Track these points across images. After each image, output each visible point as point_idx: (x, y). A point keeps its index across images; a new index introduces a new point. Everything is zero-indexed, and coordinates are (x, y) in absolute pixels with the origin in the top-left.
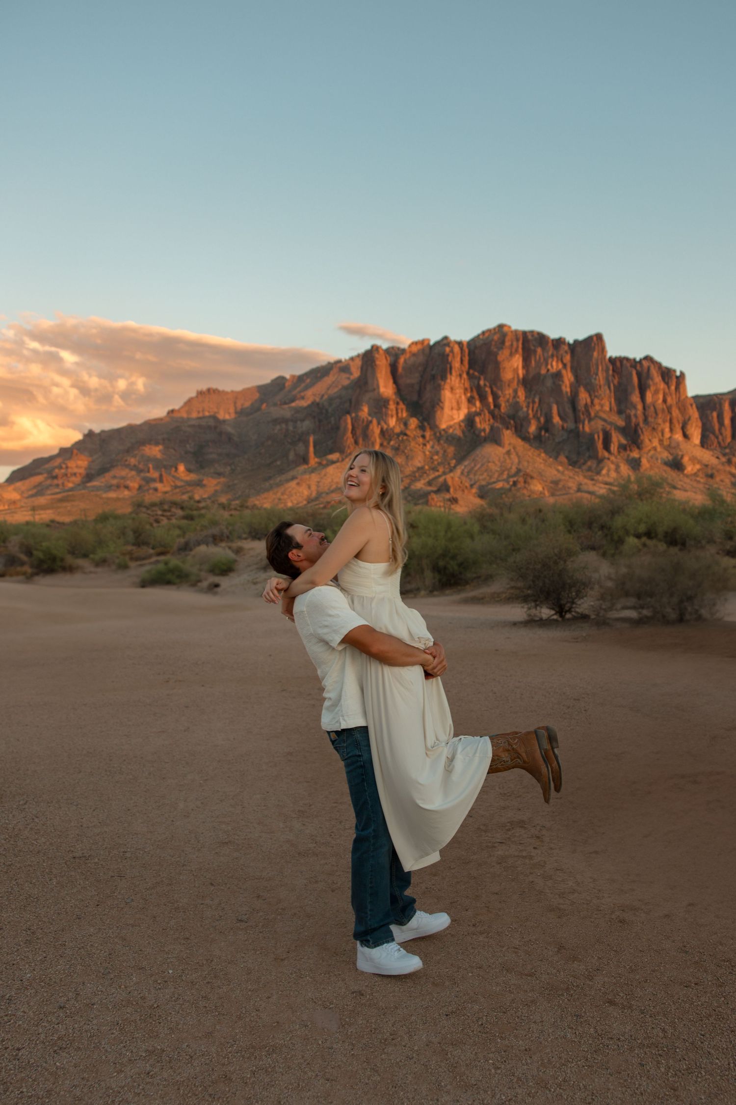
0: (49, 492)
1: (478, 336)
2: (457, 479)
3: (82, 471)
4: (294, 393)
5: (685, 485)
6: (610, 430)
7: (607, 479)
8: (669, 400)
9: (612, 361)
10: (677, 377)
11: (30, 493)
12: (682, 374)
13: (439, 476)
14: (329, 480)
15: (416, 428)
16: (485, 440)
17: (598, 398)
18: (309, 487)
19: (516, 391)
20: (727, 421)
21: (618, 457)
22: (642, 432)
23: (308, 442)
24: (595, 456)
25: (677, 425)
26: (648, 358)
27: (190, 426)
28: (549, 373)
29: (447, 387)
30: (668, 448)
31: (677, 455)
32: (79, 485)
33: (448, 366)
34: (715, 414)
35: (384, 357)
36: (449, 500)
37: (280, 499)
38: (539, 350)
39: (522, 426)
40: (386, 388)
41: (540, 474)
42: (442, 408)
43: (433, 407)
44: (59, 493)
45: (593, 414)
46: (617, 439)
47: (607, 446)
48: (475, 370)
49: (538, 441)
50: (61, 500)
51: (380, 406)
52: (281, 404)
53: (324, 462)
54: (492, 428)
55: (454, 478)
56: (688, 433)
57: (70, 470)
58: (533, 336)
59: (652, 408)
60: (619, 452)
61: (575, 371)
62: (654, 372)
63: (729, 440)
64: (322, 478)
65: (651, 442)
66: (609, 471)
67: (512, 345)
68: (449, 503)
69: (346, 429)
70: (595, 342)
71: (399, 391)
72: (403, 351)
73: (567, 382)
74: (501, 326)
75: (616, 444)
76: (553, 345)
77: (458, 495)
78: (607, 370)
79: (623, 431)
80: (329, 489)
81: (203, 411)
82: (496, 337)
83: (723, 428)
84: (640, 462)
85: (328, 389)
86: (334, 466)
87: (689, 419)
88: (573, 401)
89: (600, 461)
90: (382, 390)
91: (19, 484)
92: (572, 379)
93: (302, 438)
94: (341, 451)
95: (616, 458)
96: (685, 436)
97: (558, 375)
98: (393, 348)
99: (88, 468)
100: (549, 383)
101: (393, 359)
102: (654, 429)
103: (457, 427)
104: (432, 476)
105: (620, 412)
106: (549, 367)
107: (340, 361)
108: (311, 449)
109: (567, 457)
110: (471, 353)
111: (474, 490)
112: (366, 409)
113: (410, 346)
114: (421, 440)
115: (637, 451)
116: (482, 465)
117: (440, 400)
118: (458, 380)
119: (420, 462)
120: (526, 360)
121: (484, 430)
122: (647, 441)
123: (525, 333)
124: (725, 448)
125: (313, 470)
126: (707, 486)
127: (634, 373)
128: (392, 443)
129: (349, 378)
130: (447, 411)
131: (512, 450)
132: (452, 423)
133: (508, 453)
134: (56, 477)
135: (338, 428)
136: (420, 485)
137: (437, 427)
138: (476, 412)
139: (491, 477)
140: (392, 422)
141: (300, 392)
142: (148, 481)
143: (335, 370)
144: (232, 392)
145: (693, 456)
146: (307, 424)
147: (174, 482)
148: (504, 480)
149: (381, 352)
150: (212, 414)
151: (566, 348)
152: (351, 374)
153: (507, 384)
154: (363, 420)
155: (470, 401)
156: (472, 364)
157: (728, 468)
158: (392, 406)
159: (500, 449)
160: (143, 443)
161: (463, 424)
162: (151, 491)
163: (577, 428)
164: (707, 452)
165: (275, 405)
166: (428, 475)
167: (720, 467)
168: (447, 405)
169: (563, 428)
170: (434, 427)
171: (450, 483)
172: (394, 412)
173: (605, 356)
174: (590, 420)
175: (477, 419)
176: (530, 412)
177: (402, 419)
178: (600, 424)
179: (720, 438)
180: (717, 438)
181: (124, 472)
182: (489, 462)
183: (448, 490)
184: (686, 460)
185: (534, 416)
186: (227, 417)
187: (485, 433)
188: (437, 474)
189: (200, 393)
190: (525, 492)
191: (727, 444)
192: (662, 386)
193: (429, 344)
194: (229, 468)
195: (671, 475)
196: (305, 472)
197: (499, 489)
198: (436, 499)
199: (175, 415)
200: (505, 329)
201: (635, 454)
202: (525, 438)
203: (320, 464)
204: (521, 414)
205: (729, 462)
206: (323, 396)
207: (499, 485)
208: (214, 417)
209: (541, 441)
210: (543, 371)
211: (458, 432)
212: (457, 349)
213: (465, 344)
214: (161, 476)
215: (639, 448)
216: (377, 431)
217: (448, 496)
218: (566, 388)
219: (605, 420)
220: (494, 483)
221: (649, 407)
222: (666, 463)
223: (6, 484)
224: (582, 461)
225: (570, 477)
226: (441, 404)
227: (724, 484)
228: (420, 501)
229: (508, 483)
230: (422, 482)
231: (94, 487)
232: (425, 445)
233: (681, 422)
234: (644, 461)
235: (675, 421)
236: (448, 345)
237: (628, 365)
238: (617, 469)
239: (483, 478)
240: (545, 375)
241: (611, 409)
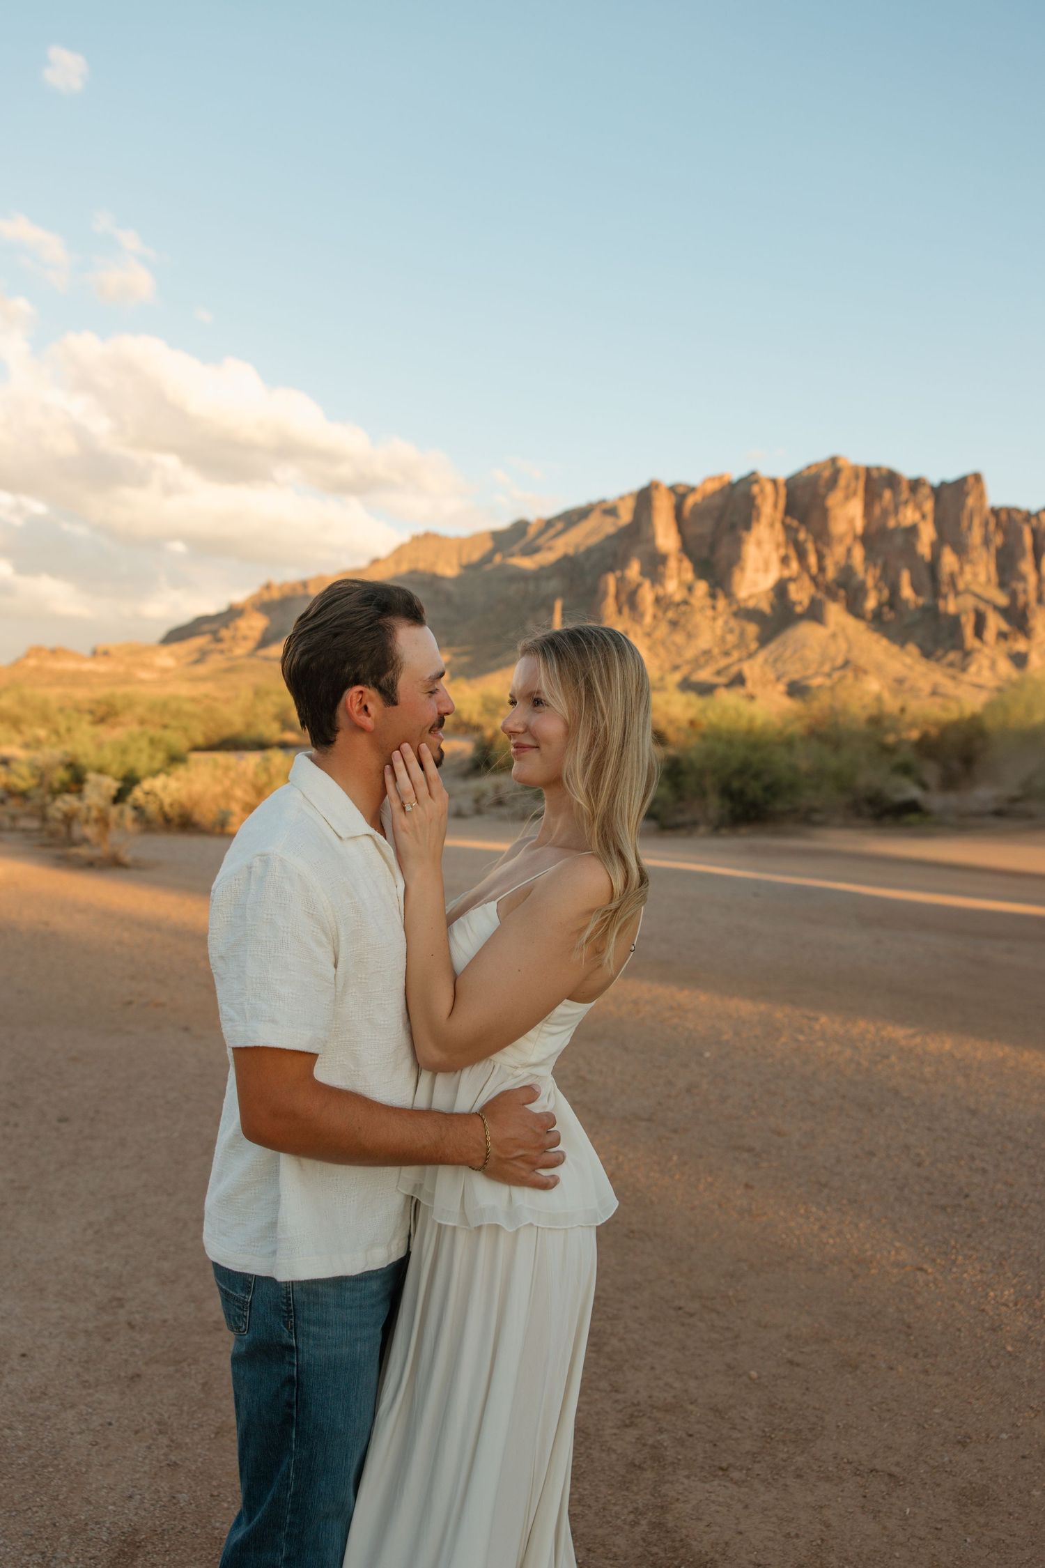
0: (211, 659)
1: (803, 472)
2: (757, 669)
3: (257, 634)
4: (541, 541)
6: (986, 610)
7: (977, 680)
9: (995, 512)
13: (733, 664)
15: (704, 595)
16: (802, 616)
17: (971, 565)
19: (850, 550)
21: (996, 649)
22: (1033, 615)
23: (555, 606)
24: (961, 646)
28: (900, 526)
29: (752, 539)
32: (250, 652)
33: (754, 513)
35: (666, 496)
36: (745, 697)
38: (887, 494)
39: (856, 598)
40: (666, 538)
41: (879, 669)
42: (742, 569)
43: (730, 566)
44: (224, 661)
45: (961, 585)
46: (995, 623)
47: (979, 630)
48: (793, 517)
49: (878, 622)
51: (655, 565)
52: (520, 556)
54: (813, 600)
57: (239, 631)
58: (881, 474)
60: (997, 642)
61: (939, 524)
67: (848, 487)
68: (744, 701)
69: (605, 594)
70: (970, 485)
71: (684, 543)
72: (692, 490)
73: (926, 540)
74: (834, 460)
75: (994, 631)
76: (908, 487)
77: (758, 691)
78: (986, 524)
79: (1005, 613)
81: (417, 561)
82: (827, 474)
84: (1028, 657)
85: (586, 538)
88: (933, 567)
89: (967, 654)
90: (660, 541)
91: (176, 646)
92: (934, 535)
93: (546, 603)
95: (992, 650)
97: (913, 531)
98: (679, 485)
99: (266, 631)
100: (899, 540)
101: (678, 498)
103: (763, 598)
104: (723, 662)
105: (1002, 585)
106: (901, 517)
107: (603, 502)
108: (558, 618)
109: (919, 646)
110: (790, 495)
112: (636, 567)
113: (704, 482)
114: (710, 613)
115: (1024, 641)
116: (795, 651)
117: (740, 557)
118: (769, 529)
119: (707, 643)
120: (868, 506)
121: (800, 603)
122: (1040, 627)
123: (868, 470)
127: (1027, 529)
128: (671, 614)
129: (615, 524)
130: (749, 573)
131: (840, 632)
132: (755, 591)
133: (834, 636)
134: (223, 640)
135: (595, 591)
136: (705, 674)
137: (735, 595)
138: (790, 576)
139: (806, 670)
140: (672, 587)
141: (548, 540)
143: (597, 513)
144: (457, 537)
146: (554, 585)
148: (825, 674)
149: (662, 490)
150: (428, 567)
151: (928, 491)
152: (619, 518)
153: (837, 540)
154: (630, 583)
155: (785, 561)
156: (789, 510)
158: (672, 564)
159: (822, 629)
161: (771, 595)
163: (936, 606)
165: (514, 554)
166: (717, 662)
168: (750, 564)
169: (916, 603)
170: (729, 595)
171: (747, 674)
172: (676, 572)
173: (982, 506)
174: (957, 594)
175: (792, 588)
176: (869, 579)
177: (685, 582)
178: (969, 602)
182: (805, 648)
183: (743, 683)
185: (876, 587)
186: (448, 573)
187: (802, 606)
188: (730, 660)
189: (416, 539)
190: (855, 692)
193: (730, 482)
197: (816, 687)
198: (725, 695)
199: (383, 567)
200: (840, 463)
201: (1021, 645)
202: (859, 616)
204: (855, 581)
206: (577, 546)
207: (818, 681)
208: (431, 572)
209: (882, 621)
210: (891, 523)
211: (765, 606)
212: (769, 488)
213: (782, 481)
215: (1028, 637)
216: (650, 598)
217: (742, 692)
218: (924, 549)
219: (979, 596)
220: (811, 677)
223: (160, 644)
224: (940, 652)
225: (922, 674)
226: (741, 563)
229: (829, 675)
230: (709, 670)
232: (715, 619)
234: (1034, 657)
236: (757, 481)
237: (1018, 517)
238: (993, 666)
239: (794, 672)
240: (895, 530)
241: (989, 580)
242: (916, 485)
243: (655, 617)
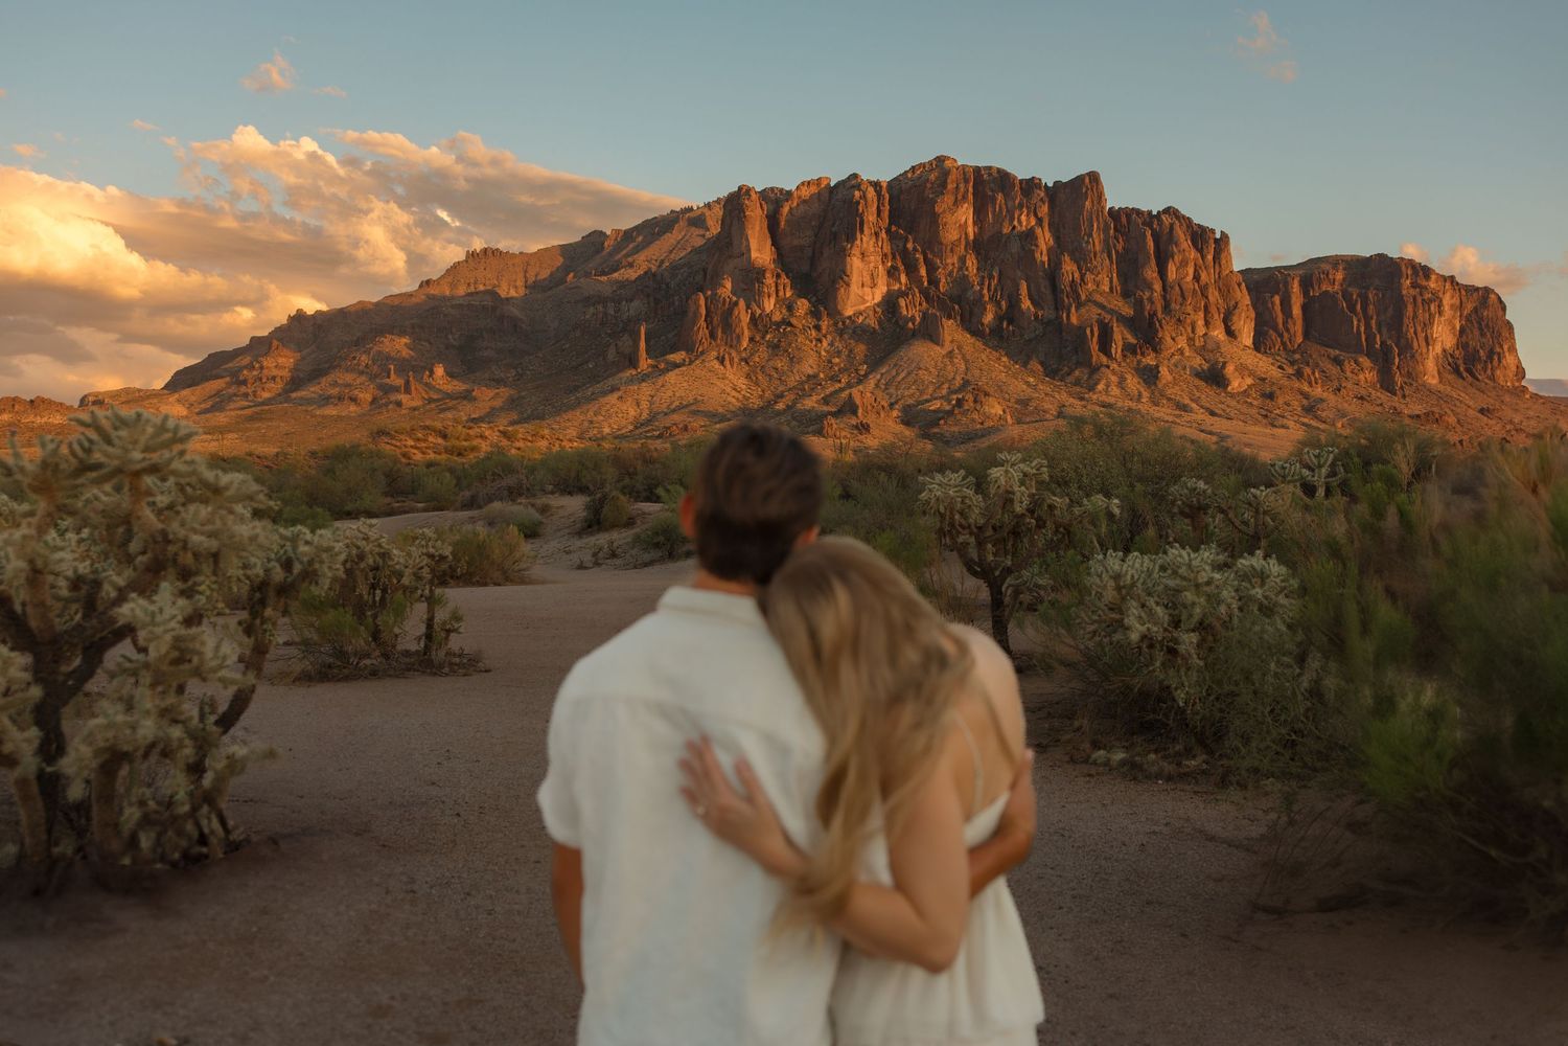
0: (232, 406)
1: (906, 172)
2: (869, 395)
3: (286, 373)
4: (618, 257)
5: (1228, 410)
6: (1111, 319)
7: (1104, 398)
8: (1203, 276)
9: (1115, 214)
10: (1216, 240)
11: (203, 406)
12: (1224, 236)
13: (842, 390)
14: (670, 393)
15: (807, 314)
16: (914, 334)
17: (1092, 273)
18: (638, 405)
19: (963, 260)
20: (1297, 311)
21: (1123, 364)
22: (1162, 328)
23: (639, 331)
24: (1085, 362)
25: (1216, 316)
26: (1169, 211)
27: (452, 307)
28: (1016, 231)
29: (856, 251)
30: (1202, 351)
31: (1217, 362)
32: (280, 395)
33: (858, 219)
34: (1277, 299)
35: (758, 205)
36: (856, 427)
37: (591, 422)
38: (1000, 197)
39: (971, 313)
40: (761, 252)
41: (999, 388)
42: (848, 285)
43: (834, 282)
44: (250, 407)
45: (1083, 297)
46: (1121, 336)
47: (1105, 347)
48: (898, 227)
49: (996, 338)
50: (251, 419)
51: (751, 280)
52: (595, 275)
53: (662, 366)
54: (925, 316)
55: (863, 394)
56: (1233, 328)
57: (265, 371)
58: (990, 174)
59: (1177, 288)
60: (1124, 356)
61: (1055, 228)
62: (1180, 233)
63: (1299, 339)
64: (658, 390)
65: (1174, 339)
66: (1108, 386)
67: (957, 189)
68: (855, 432)
69: (696, 313)
70: (1087, 185)
71: (781, 257)
72: (789, 193)
73: (1044, 247)
74: (940, 160)
75: (1120, 344)
76: (1021, 188)
77: (870, 419)
78: (1106, 228)
79: (1130, 323)
80: (668, 407)
81: (475, 283)
82: (932, 177)
83: (1289, 320)
84: (1159, 372)
85: (671, 252)
86: (677, 371)
87: (1235, 307)
88: (1053, 275)
89: (1094, 370)
90: (754, 255)
91: (185, 392)
92: (1052, 242)
93: (629, 327)
94: (689, 349)
95: (1119, 365)
96: (1230, 333)
97: (1029, 236)
98: (772, 189)
99: (295, 369)
100: (1015, 247)
101: (771, 208)
102: (1179, 320)
103: (871, 313)
104: (832, 389)
105: (1126, 295)
106: (1016, 223)
107: (690, 209)
108: (643, 344)
109: (1042, 363)
110: (892, 200)
111: (895, 413)
112: (729, 285)
113: (799, 188)
114: (813, 333)
115: (1153, 355)
116: (909, 374)
117: (844, 273)
118: (874, 240)
119: (812, 367)
120: (979, 212)
121: (913, 319)
122: (1169, 339)
123: (977, 170)
124: (1294, 352)
125: (644, 378)
126: (1264, 413)
127: (1149, 233)
128: (768, 337)
129: (703, 236)
130: (855, 288)
131: (957, 351)
132: (862, 307)
133: (950, 354)
134: (244, 382)
135: (685, 313)
136: (810, 403)
137: (840, 313)
138: (900, 289)
139: (922, 393)
140: (769, 305)
141: (627, 255)
142: (388, 390)
143: (682, 223)
144: (521, 253)
145: (1241, 364)
146: (636, 306)
147: (427, 393)
148: (942, 397)
149: (754, 196)
150: (490, 288)
151: (1042, 194)
152: (708, 230)
153: (949, 248)
154: (724, 301)
155: (892, 273)
156: (894, 217)
157: (1297, 385)
158: (769, 280)
159: (938, 348)
160: (381, 331)
161: (878, 309)
162: (391, 406)
163: (1059, 317)
164: (1264, 358)
165: (587, 275)
166: (823, 388)
167: (1285, 382)
168: (855, 279)
169: (1036, 317)
170: (834, 313)
171: (858, 401)
172: (773, 288)
173: (1103, 208)
174: (1079, 305)
175: (902, 302)
176: (985, 291)
177: (786, 299)
178: (1093, 313)
179: (1285, 334)
180: (1281, 336)
181: (349, 378)
182: (920, 369)
183: (854, 412)
184: (1230, 369)
185: (990, 299)
186: (513, 293)
187: (913, 324)
188: (838, 386)
189: (472, 256)
190: (975, 416)
191: (1296, 346)
192: (1193, 254)
193: (829, 184)
194: (513, 372)
195: (1208, 395)
196: (631, 381)
197: (934, 411)
198: (835, 426)
199: (432, 291)
200: (948, 164)
201: (1149, 360)
202: (976, 333)
203: (654, 367)
204: (969, 293)
205: (1299, 374)
206: (662, 262)
207: (935, 405)
208: (493, 294)
209: (1001, 337)
210: (1006, 230)
211: (872, 322)
212: (871, 190)
213: (884, 185)
214: (407, 383)
215: (1155, 350)
216: (745, 319)
217: (854, 421)
218: (1042, 256)
219: (1103, 307)
220: (927, 401)
221: (1172, 288)
222: (1198, 375)
223: (166, 391)
224: (1065, 369)
225: (1046, 394)
226: (846, 278)
227: (1290, 408)
228: (810, 429)
229: (949, 402)
230: (814, 398)
231: (301, 398)
232: (820, 341)
233: (1223, 310)
234: (1164, 371)
235: (1213, 309)
236: (858, 187)
237: (1140, 221)
238: (1121, 383)
239: (909, 394)
240: (1009, 236)
241: (1111, 289)
242: (1031, 185)
243: (751, 339)
